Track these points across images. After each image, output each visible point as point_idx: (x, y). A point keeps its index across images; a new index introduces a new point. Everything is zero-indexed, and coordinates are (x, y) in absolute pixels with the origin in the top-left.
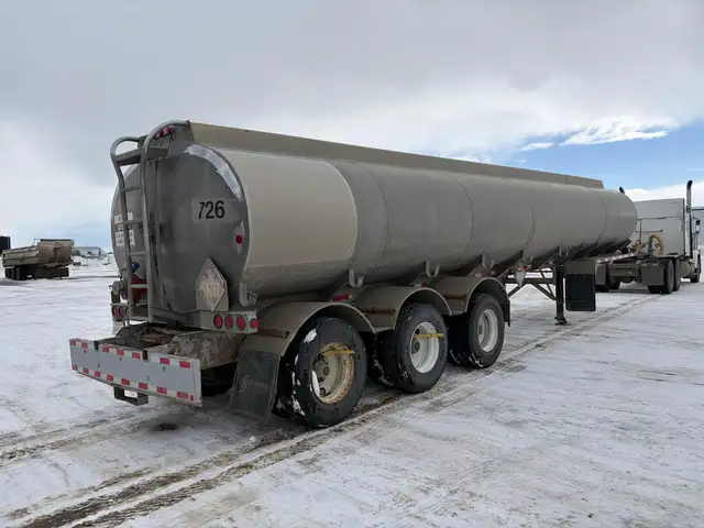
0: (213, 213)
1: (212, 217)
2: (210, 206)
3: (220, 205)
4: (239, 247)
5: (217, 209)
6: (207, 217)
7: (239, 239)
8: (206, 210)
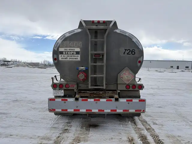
0: (130, 53)
1: (130, 54)
2: (129, 51)
3: (133, 51)
4: (139, 64)
5: (132, 52)
6: (128, 54)
7: (140, 62)
8: (127, 52)
